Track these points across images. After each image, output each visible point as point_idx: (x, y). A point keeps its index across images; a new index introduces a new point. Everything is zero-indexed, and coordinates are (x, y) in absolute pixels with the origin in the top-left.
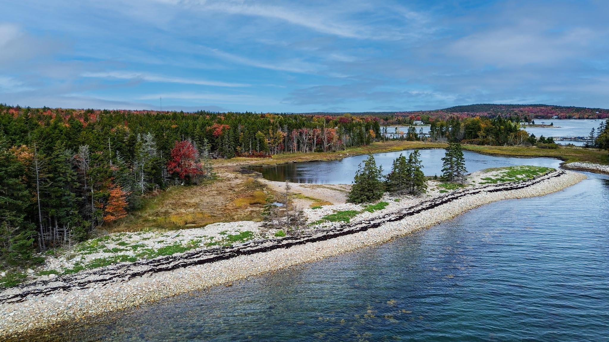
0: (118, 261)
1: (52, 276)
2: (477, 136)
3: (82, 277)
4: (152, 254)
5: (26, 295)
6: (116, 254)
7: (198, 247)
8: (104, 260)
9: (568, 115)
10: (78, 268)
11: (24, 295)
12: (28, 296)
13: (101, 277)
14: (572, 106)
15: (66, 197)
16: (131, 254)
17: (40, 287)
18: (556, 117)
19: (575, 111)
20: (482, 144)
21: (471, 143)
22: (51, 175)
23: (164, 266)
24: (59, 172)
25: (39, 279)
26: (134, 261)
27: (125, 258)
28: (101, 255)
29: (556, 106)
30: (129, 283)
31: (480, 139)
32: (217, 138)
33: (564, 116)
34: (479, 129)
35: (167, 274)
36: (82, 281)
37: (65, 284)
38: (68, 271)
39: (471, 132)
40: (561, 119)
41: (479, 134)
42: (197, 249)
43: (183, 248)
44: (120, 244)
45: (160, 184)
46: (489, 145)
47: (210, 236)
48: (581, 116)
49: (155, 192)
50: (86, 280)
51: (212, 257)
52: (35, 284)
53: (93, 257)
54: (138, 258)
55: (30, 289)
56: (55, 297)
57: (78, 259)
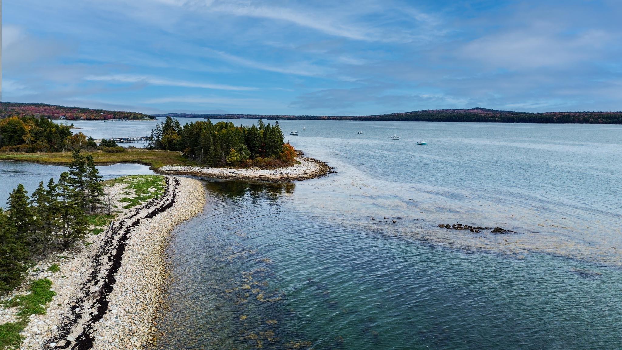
2: (23, 142)
9: (75, 115)
14: (76, 106)
18: (63, 117)
19: (81, 111)
20: (33, 150)
21: (17, 150)
29: (59, 106)
31: (28, 145)
33: (71, 116)
34: (23, 132)
39: (13, 136)
40: (69, 119)
41: (24, 138)
46: (42, 151)
48: (88, 117)
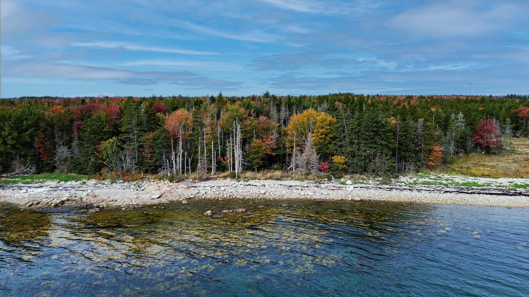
0: (437, 184)
1: (403, 184)
3: (418, 187)
4: (458, 184)
5: (392, 189)
6: (436, 181)
7: (490, 186)
8: (429, 182)
10: (415, 183)
11: (391, 189)
12: (393, 189)
13: (428, 189)
15: (410, 147)
16: (445, 182)
17: (398, 187)
22: (404, 133)
23: (465, 191)
24: (408, 133)
25: (397, 184)
26: (447, 186)
27: (441, 184)
28: (427, 180)
30: (444, 194)
32: (522, 119)
35: (467, 195)
36: (418, 189)
37: (410, 188)
38: (410, 184)
42: (489, 187)
43: (479, 185)
44: (437, 177)
45: (465, 150)
47: (500, 182)
49: (461, 155)
50: (420, 188)
51: (499, 192)
52: (396, 185)
53: (423, 180)
54: (449, 185)
55: (394, 187)
56: (405, 192)
57: (415, 179)
